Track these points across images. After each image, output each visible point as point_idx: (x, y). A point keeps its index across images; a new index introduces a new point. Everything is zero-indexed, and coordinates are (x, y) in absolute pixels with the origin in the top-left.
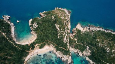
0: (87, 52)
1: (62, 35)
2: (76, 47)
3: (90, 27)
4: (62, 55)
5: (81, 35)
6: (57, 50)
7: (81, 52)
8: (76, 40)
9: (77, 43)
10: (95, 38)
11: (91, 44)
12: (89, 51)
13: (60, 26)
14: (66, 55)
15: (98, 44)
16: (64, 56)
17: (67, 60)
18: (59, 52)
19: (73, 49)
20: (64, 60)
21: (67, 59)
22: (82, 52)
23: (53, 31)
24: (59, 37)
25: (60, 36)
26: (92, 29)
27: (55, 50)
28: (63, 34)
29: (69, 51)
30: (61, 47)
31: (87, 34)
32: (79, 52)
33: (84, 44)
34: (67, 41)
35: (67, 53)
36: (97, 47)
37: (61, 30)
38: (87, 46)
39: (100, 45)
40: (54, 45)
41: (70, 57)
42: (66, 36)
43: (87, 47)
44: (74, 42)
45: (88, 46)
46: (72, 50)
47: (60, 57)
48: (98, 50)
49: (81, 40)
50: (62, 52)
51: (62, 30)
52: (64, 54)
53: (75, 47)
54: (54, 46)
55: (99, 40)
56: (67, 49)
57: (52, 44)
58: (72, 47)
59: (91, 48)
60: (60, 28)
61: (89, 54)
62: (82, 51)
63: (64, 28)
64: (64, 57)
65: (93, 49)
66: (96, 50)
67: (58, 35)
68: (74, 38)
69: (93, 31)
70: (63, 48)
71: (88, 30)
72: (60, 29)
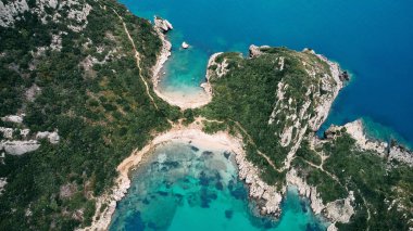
0: (341, 212)
1: (283, 118)
2: (312, 179)
3: (392, 144)
4: (256, 177)
5: (350, 152)
6: (249, 158)
7: (321, 201)
8: (324, 158)
9: (321, 167)
10: (392, 180)
11: (368, 192)
12: (352, 211)
13: (289, 89)
14: (270, 183)
15: (391, 200)
16: (261, 183)
17: (266, 200)
18: (251, 164)
19: (298, 181)
20: (255, 195)
21: (266, 196)
22: (325, 203)
23: (261, 100)
24: (270, 122)
25: (276, 119)
26: (395, 153)
27: (241, 154)
28: (288, 117)
29: (282, 177)
30: (263, 152)
31: (369, 159)
32: (313, 197)
33: (343, 182)
34: (292, 144)
35: (274, 177)
36: (382, 207)
37: (286, 101)
38: (350, 189)
40: (245, 140)
41: (278, 198)
42: (295, 129)
43: (347, 195)
44: (314, 162)
45: (352, 192)
46: (296, 183)
47: (247, 181)
48: (380, 217)
49: (341, 166)
50: (261, 167)
51: (290, 101)
52: (263, 177)
53: (308, 177)
54: (245, 142)
55: (400, 190)
56: (278, 168)
57: (243, 134)
58: (299, 175)
59: (362, 202)
60: (287, 96)
61: (345, 219)
62: (327, 198)
63: (298, 100)
64: (258, 185)
65: (365, 209)
66: (373, 216)
67: (273, 115)
68: (319, 150)
69: (395, 161)
70: (268, 159)
71: (381, 150)
72: (285, 96)
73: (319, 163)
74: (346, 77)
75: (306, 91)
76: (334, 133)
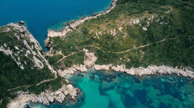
0: (90, 60)
1: (25, 58)
2: (68, 64)
3: (69, 25)
4: (52, 94)
5: (64, 41)
6: (38, 93)
7: (81, 65)
8: (60, 53)
9: (64, 57)
10: (85, 32)
11: (87, 43)
12: (92, 54)
13: (8, 45)
14: (60, 87)
15: (95, 35)
16: (57, 92)
17: (68, 95)
18: (43, 94)
19: (66, 71)
20: (63, 99)
21: (66, 93)
22: (83, 64)
23: (4, 66)
24: (22, 68)
25: (23, 63)
26: (73, 26)
27: (32, 98)
28: (26, 55)
29: (60, 78)
30: (39, 81)
31: (70, 36)
32: (78, 68)
33: (77, 51)
34: (44, 63)
35: (57, 83)
36: (97, 41)
37: (15, 51)
38: (82, 49)
39: (98, 34)
40: (24, 90)
41: (70, 86)
42: (36, 56)
43: (84, 52)
44: (60, 58)
45: (84, 49)
46: (67, 73)
47: (52, 101)
48: (101, 43)
49: (69, 47)
50: (48, 88)
51: (16, 48)
52: (54, 90)
53: (66, 65)
54: (26, 91)
55: (92, 31)
56: (53, 78)
57: (19, 90)
58: (63, 69)
59: (90, 48)
60: (12, 48)
61: (95, 59)
62: (81, 62)
63: (19, 44)
64: (58, 95)
65: (94, 48)
66: (98, 46)
67: (19, 63)
68: (55, 53)
69: (77, 27)
70: (45, 81)
71: (69, 30)
72: (11, 49)
73: (62, 57)
74: (22, 23)
75: (17, 38)
76: (49, 43)
